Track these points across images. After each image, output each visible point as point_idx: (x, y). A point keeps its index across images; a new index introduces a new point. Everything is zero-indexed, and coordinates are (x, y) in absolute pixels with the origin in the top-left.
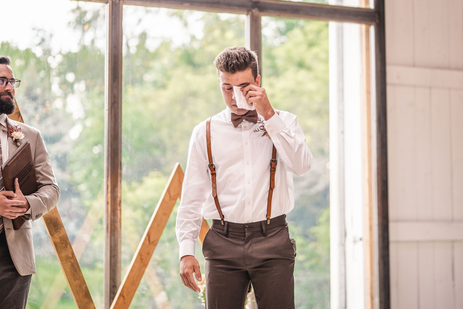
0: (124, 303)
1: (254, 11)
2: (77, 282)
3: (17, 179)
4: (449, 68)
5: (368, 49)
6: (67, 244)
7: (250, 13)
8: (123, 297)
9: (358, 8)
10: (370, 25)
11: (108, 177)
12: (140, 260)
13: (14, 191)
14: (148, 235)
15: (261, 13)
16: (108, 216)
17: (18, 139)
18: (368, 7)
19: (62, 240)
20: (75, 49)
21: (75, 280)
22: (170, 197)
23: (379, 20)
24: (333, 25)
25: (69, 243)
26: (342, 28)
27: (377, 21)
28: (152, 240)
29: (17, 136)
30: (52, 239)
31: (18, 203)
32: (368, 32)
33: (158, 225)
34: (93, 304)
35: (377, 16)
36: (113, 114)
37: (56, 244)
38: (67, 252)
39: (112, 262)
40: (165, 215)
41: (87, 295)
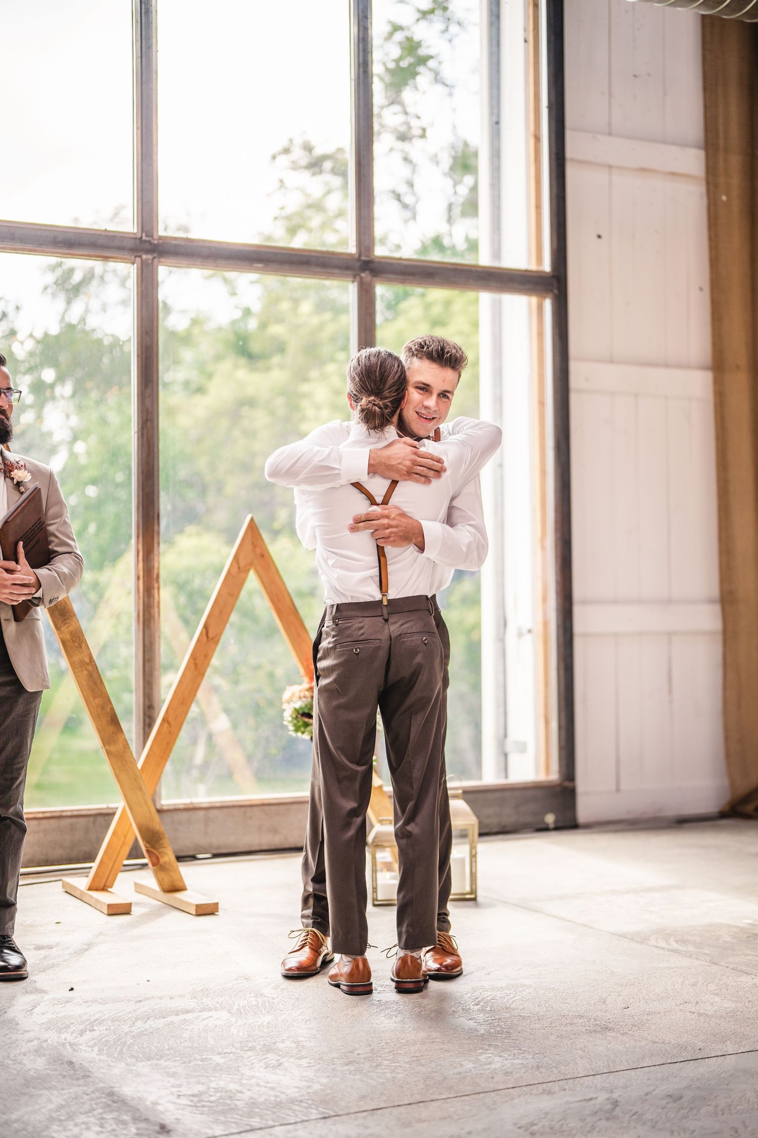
0: (170, 732)
1: (363, 275)
2: (97, 701)
3: (21, 543)
4: (666, 365)
5: (541, 335)
6: (82, 642)
7: (358, 278)
8: (169, 723)
9: (526, 271)
10: (545, 298)
11: (138, 537)
12: (193, 666)
13: (17, 562)
14: (206, 627)
15: (375, 279)
16: (139, 598)
17: (22, 482)
18: (540, 269)
19: (73, 637)
20: (54, 330)
21: (94, 698)
22: (239, 568)
23: (559, 289)
24: (485, 298)
25: (84, 641)
26: (500, 302)
27: (556, 292)
28: (211, 635)
29: (19, 477)
30: (59, 634)
31: (23, 579)
32: (540, 308)
33: (221, 612)
34: (124, 735)
35: (554, 282)
36: (145, 438)
37: (64, 642)
38: (82, 655)
39: (147, 668)
40: (232, 595)
41: (114, 720)
